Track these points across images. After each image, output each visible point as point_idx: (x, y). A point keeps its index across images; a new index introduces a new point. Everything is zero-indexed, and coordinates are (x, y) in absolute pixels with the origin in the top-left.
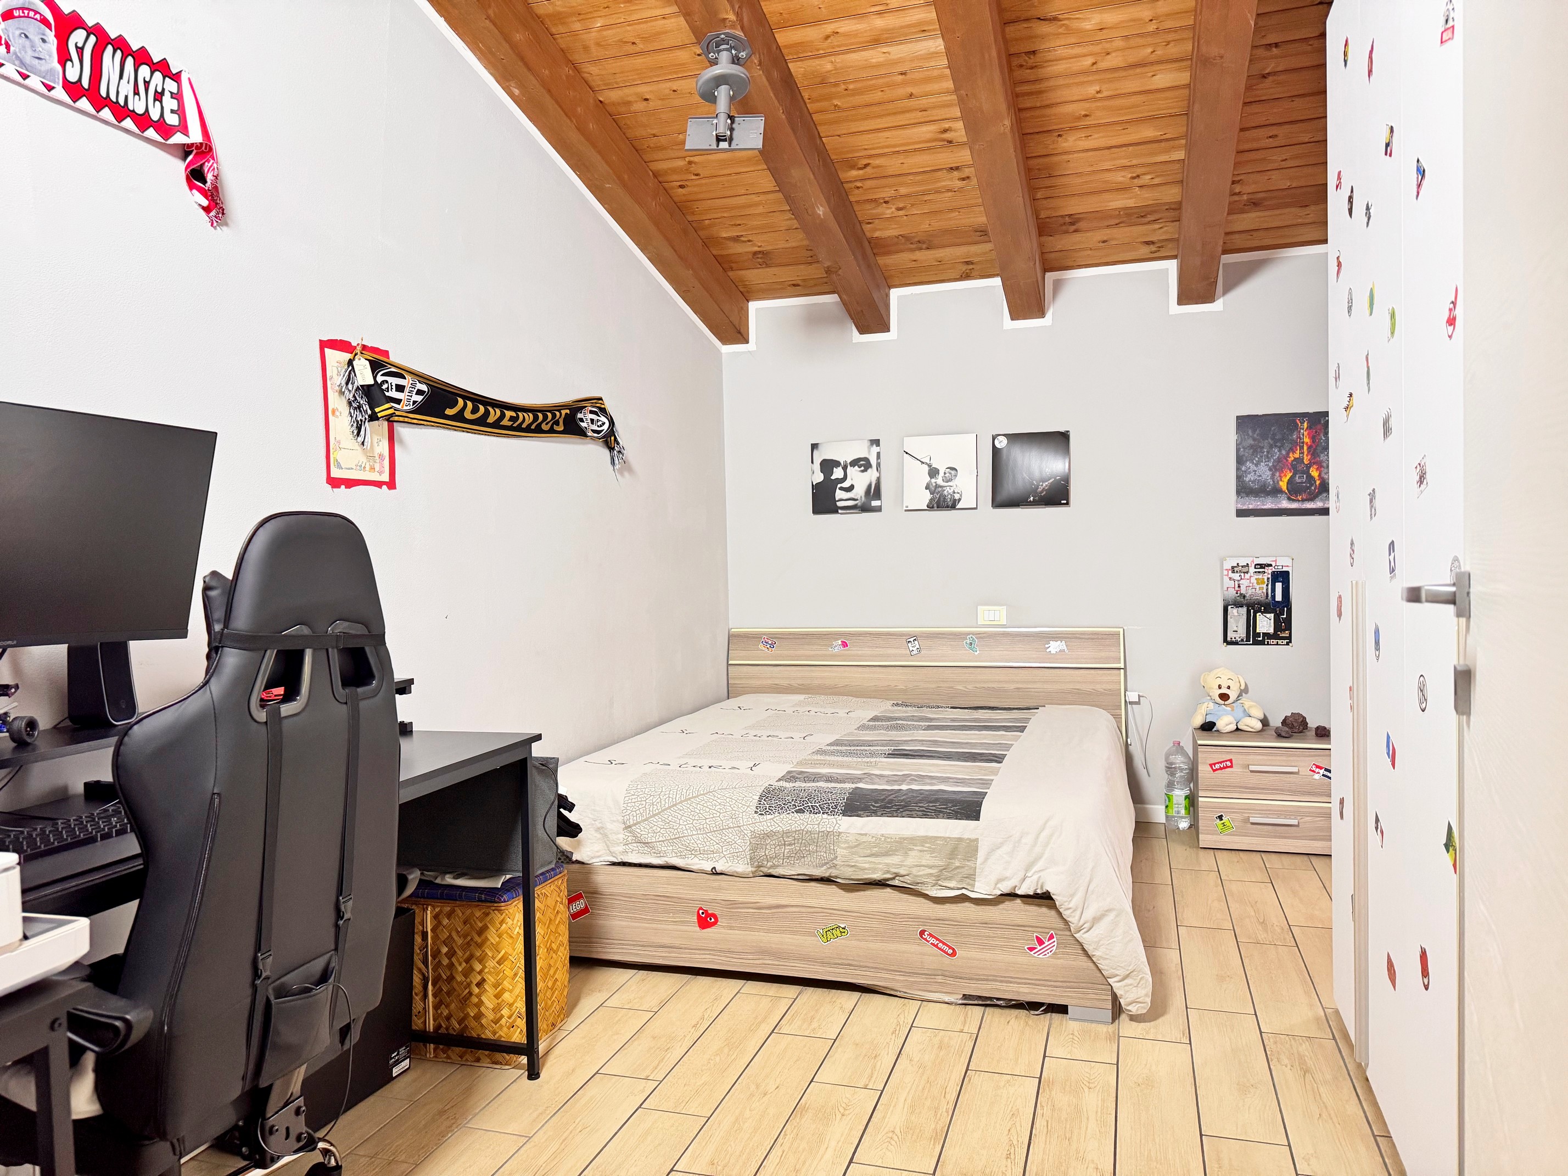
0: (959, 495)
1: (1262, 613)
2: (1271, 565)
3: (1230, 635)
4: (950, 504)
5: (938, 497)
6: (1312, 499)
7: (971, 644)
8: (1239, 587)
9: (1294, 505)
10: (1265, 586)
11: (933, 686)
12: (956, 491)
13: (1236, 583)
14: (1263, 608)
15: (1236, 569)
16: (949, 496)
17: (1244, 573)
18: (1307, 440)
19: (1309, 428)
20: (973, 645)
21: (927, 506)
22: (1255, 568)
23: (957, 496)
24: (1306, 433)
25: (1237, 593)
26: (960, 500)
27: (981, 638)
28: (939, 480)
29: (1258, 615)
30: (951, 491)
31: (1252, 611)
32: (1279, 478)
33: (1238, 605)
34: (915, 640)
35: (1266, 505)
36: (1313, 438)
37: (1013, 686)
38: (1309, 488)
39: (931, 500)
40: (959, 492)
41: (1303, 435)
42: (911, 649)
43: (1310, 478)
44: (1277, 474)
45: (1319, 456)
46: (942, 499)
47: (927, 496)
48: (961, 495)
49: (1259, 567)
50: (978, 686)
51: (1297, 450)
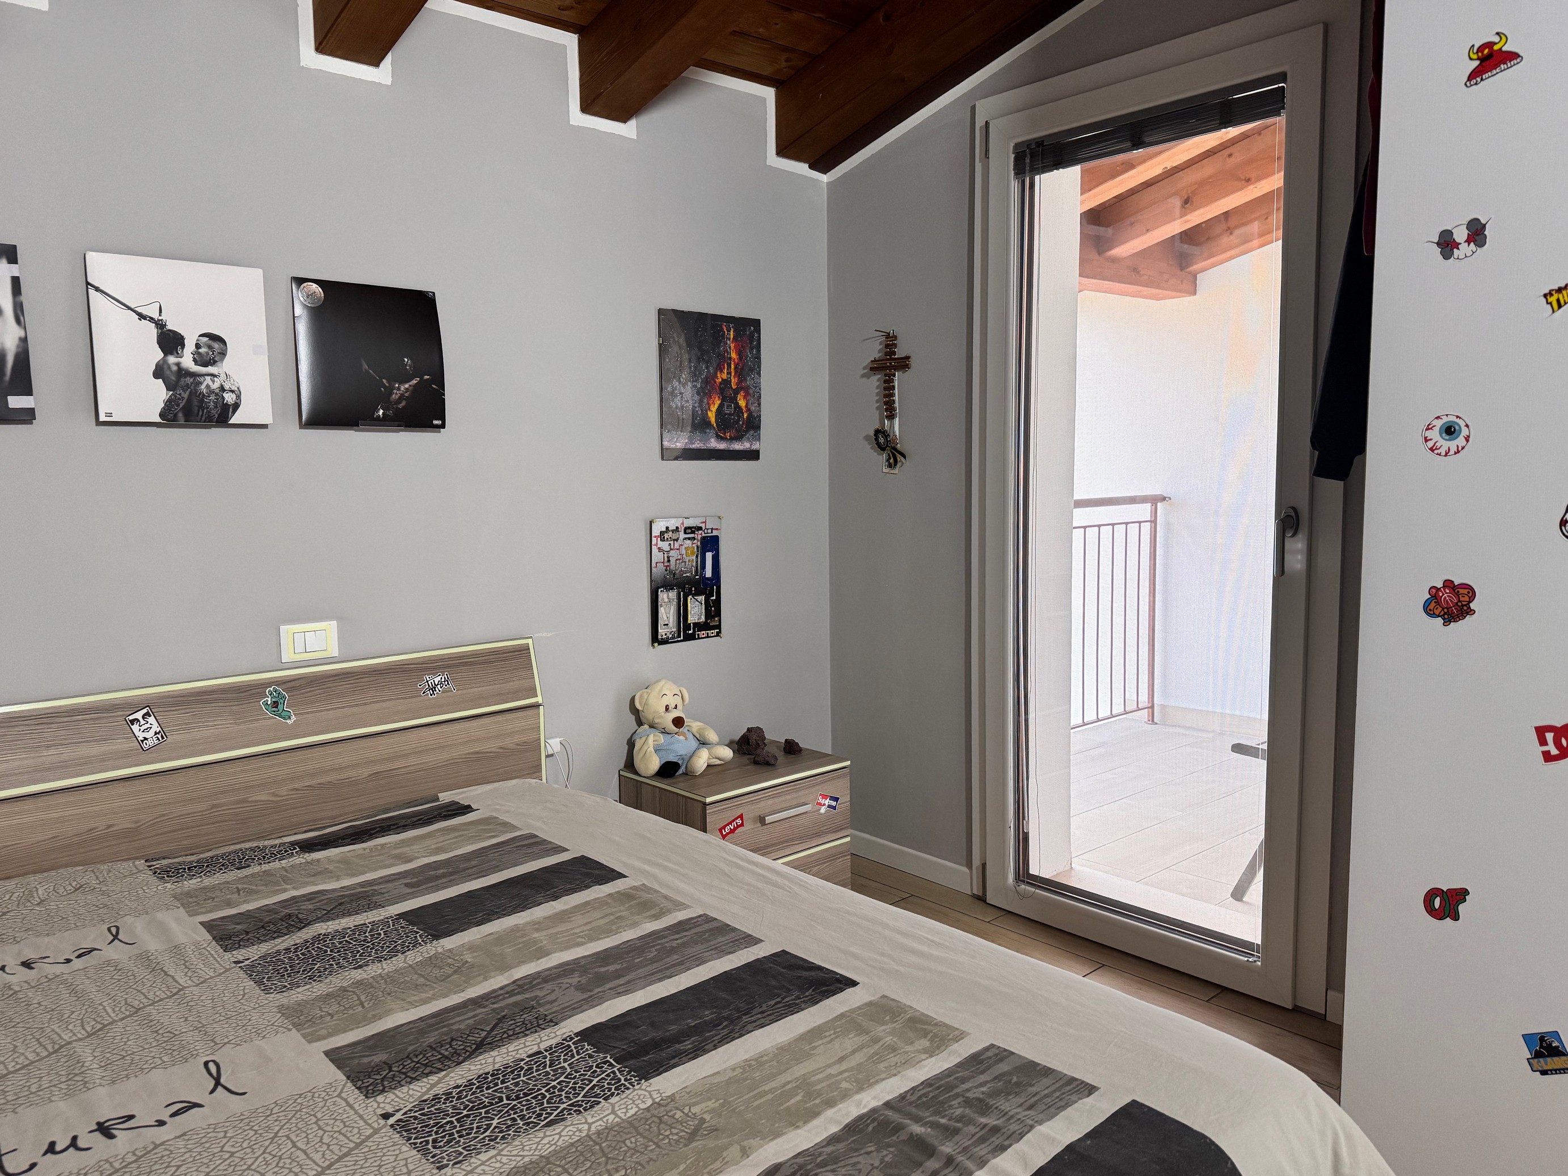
0: (234, 396)
1: (694, 595)
2: (700, 528)
3: (662, 631)
4: (215, 413)
5: (186, 395)
6: (738, 438)
7: (275, 704)
8: (669, 561)
9: (722, 446)
10: (694, 558)
11: (202, 806)
12: (227, 387)
13: (666, 555)
14: (693, 589)
15: (666, 536)
16: (213, 397)
17: (674, 540)
18: (734, 355)
19: (735, 339)
20: (280, 707)
21: (160, 415)
22: (685, 533)
23: (229, 398)
24: (732, 346)
25: (666, 570)
26: (236, 406)
27: (294, 688)
28: (187, 361)
29: (689, 598)
30: (215, 386)
31: (682, 593)
32: (707, 407)
33: (668, 587)
34: (147, 714)
35: (694, 443)
36: (739, 354)
37: (365, 772)
38: (737, 422)
39: (169, 404)
40: (233, 388)
41: (730, 348)
42: (141, 736)
43: (738, 407)
44: (705, 400)
45: (746, 380)
46: (195, 403)
47: (159, 393)
48: (239, 397)
49: (690, 531)
50: (297, 786)
51: (724, 368)
